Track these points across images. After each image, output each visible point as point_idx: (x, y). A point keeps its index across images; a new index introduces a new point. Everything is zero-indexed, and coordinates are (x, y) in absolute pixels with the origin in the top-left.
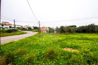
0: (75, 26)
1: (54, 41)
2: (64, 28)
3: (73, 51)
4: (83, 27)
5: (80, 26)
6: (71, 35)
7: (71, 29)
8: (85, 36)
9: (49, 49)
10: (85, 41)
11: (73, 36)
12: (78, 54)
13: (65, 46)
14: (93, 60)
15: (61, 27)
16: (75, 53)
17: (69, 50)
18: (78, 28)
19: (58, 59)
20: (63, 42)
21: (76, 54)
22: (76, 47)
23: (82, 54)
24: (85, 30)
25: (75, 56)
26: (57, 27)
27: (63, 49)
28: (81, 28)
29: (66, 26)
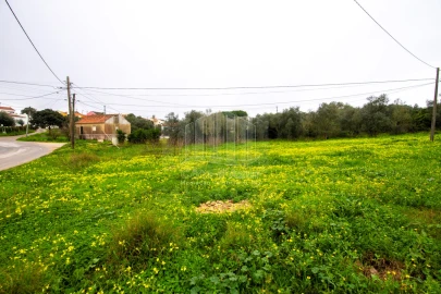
0: (242, 114)
1: (156, 180)
2: (200, 122)
3: (234, 208)
4: (268, 117)
5: (258, 116)
6: (229, 149)
7: (230, 124)
8: (272, 152)
9: (129, 220)
10: (270, 167)
11: (235, 153)
12: (246, 217)
13: (205, 194)
15: (187, 116)
16: (238, 217)
17: (219, 208)
18: (254, 120)
19: (171, 254)
20: (195, 180)
21: (241, 220)
22: (242, 194)
23: (258, 213)
24: (274, 129)
25: (238, 225)
26: (173, 114)
27: (197, 209)
28: (261, 123)
29: (210, 114)
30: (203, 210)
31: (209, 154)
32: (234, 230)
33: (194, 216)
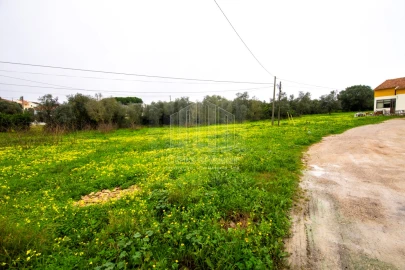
0: (139, 101)
2: (88, 106)
4: (161, 105)
5: (153, 103)
6: (123, 135)
7: (124, 110)
12: (132, 201)
13: (88, 185)
14: (170, 201)
15: (71, 100)
17: (105, 198)
18: (148, 107)
20: (76, 172)
22: (132, 179)
25: (122, 212)
26: (50, 96)
27: (75, 203)
28: (155, 110)
29: (100, 99)
30: (83, 203)
31: (98, 141)
32: (117, 218)
33: (69, 212)
